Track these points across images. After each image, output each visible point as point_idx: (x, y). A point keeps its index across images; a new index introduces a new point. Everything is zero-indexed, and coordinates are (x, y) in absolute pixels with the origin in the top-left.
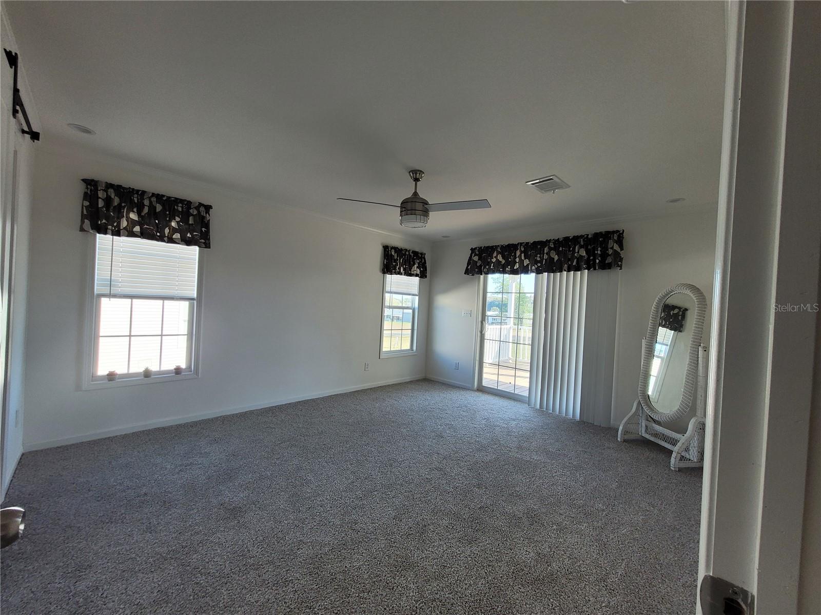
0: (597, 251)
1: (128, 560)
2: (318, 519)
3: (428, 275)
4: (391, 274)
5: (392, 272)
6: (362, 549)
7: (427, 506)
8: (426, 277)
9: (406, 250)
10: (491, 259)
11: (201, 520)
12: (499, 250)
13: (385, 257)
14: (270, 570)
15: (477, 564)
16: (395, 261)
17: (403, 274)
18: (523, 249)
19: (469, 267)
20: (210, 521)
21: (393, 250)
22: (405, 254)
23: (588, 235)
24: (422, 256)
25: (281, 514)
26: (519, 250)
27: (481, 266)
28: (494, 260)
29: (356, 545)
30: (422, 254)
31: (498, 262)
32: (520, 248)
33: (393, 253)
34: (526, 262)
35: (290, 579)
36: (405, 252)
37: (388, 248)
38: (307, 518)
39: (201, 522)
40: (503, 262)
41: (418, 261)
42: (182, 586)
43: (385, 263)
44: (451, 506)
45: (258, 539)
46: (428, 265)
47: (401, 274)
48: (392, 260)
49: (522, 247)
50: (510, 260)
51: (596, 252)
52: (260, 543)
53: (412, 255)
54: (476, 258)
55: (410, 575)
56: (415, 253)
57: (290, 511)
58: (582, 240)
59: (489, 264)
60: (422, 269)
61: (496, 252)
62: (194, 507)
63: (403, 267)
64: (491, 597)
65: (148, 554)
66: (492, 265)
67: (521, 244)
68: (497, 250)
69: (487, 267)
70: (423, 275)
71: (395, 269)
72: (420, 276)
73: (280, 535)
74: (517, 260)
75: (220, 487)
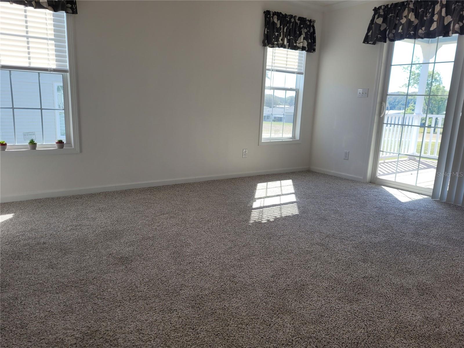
1: (37, 284)
2: (198, 271)
3: (317, 47)
4: (273, 47)
5: (273, 44)
6: (240, 295)
7: (306, 271)
8: (314, 50)
9: (291, 16)
10: (399, 20)
11: (94, 264)
12: (411, 6)
13: (265, 26)
14: (156, 301)
15: (356, 318)
16: (278, 30)
17: (287, 46)
19: (370, 34)
20: (101, 265)
21: (276, 17)
22: (290, 22)
24: (310, 24)
25: (164, 265)
26: (439, 4)
27: (385, 30)
28: (404, 21)
29: (235, 292)
30: (310, 21)
31: (410, 22)
33: (275, 20)
34: (448, 19)
35: (175, 308)
36: (290, 19)
37: (270, 15)
38: (188, 270)
39: (94, 265)
40: (416, 22)
41: (306, 31)
42: (83, 304)
43: (266, 33)
44: (332, 273)
45: (144, 280)
46: (318, 35)
47: (285, 47)
48: (274, 29)
50: (425, 18)
52: (146, 282)
53: (298, 22)
54: (379, 21)
55: (287, 318)
56: (302, 20)
57: (171, 264)
59: (396, 27)
60: (310, 41)
61: (407, 9)
62: (86, 254)
63: (287, 39)
64: (370, 342)
65: (53, 282)
66: (401, 27)
68: (409, 7)
69: (394, 31)
70: (310, 48)
71: (277, 41)
72: (307, 49)
73: (164, 279)
74: (436, 18)
75: (108, 243)
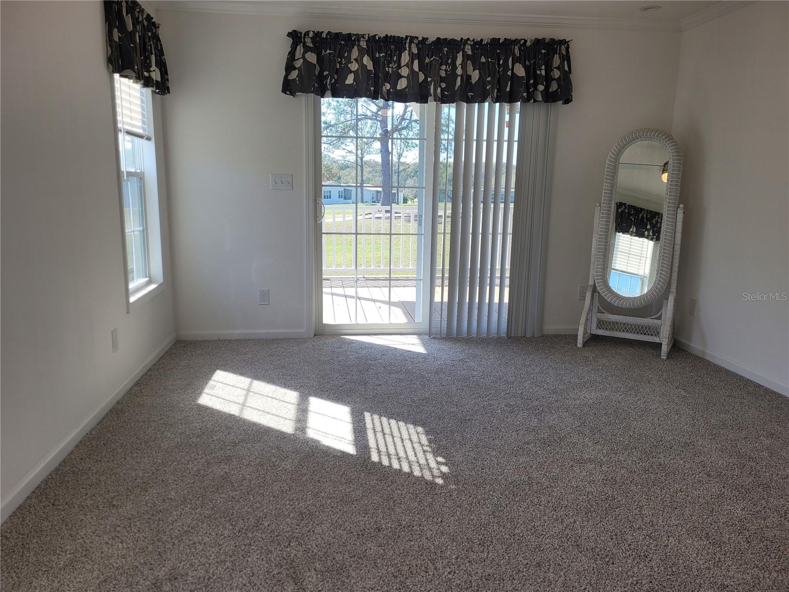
0: (540, 70)
8: (169, 90)
12: (363, 44)
16: (132, 37)
18: (415, 50)
19: (291, 78)
23: (526, 41)
26: (407, 52)
27: (322, 76)
28: (354, 66)
31: (364, 71)
32: (410, 47)
40: (375, 72)
49: (413, 46)
50: (388, 69)
51: (538, 72)
54: (311, 58)
58: (517, 47)
61: (356, 48)
67: (412, 39)
74: (404, 71)
